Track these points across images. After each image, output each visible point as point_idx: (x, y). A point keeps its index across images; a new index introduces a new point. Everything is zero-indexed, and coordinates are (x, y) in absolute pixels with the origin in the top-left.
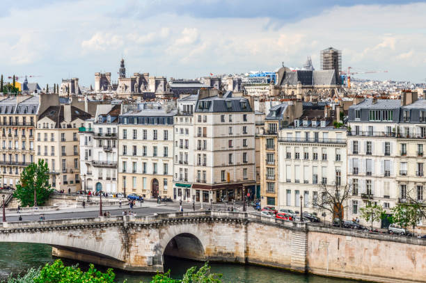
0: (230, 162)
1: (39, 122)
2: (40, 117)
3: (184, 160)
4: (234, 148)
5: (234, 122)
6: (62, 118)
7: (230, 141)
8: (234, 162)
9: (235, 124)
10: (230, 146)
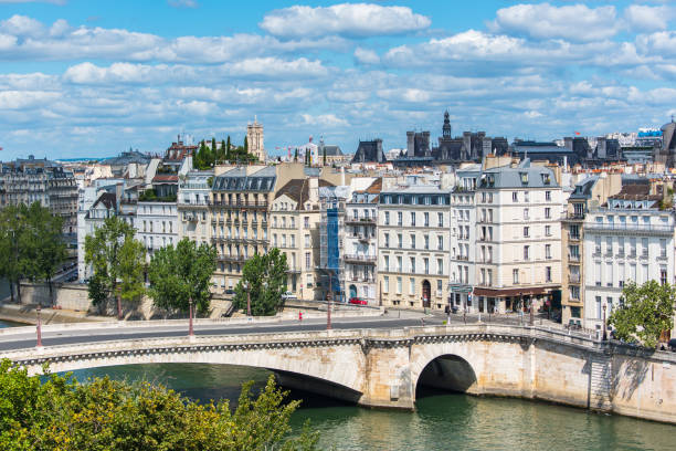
0: (526, 257)
1: (275, 202)
2: (278, 195)
3: (465, 254)
4: (532, 238)
5: (531, 202)
6: (306, 197)
7: (527, 228)
8: (532, 256)
9: (534, 205)
10: (526, 234)
